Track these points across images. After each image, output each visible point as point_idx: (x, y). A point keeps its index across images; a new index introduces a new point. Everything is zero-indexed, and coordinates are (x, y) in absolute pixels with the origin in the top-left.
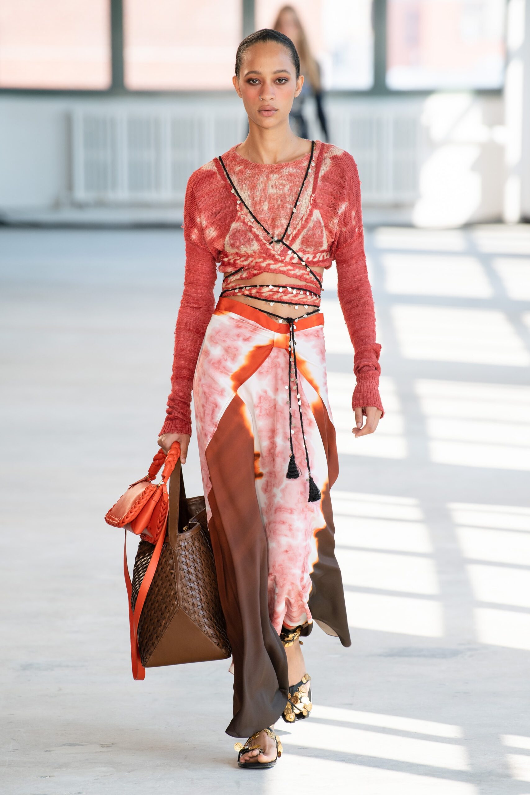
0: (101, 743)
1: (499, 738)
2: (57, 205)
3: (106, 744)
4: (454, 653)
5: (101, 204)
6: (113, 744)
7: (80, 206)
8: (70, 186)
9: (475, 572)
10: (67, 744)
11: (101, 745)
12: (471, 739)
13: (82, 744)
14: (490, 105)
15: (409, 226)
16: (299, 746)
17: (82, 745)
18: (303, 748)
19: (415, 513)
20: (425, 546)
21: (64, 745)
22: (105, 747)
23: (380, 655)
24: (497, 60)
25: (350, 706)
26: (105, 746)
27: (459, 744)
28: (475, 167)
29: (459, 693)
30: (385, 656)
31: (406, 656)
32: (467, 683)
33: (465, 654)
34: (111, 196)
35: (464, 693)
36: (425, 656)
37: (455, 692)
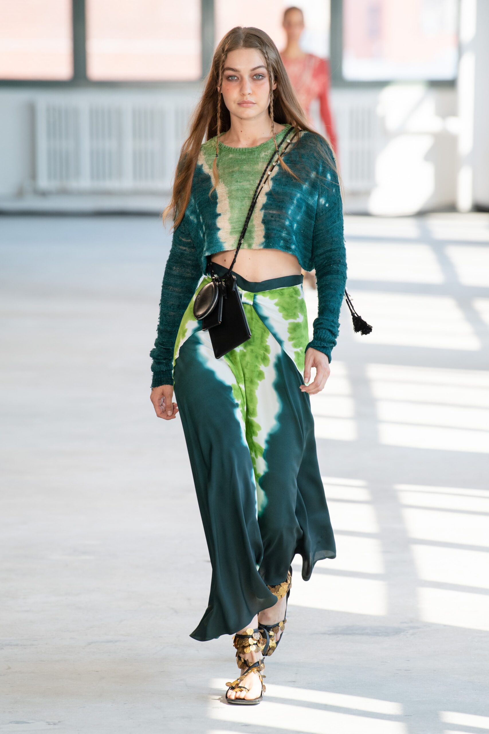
1: (438, 715)
2: (20, 194)
4: (398, 632)
5: (64, 192)
6: (59, 721)
7: (44, 194)
8: (33, 175)
9: (419, 551)
10: (14, 721)
11: (47, 722)
12: (411, 716)
13: (29, 721)
14: (444, 95)
15: (366, 214)
16: (241, 723)
17: (28, 723)
18: (246, 725)
19: (363, 495)
20: (371, 527)
21: (11, 722)
22: (51, 725)
23: (324, 634)
24: (451, 52)
25: (293, 683)
26: (51, 723)
27: (399, 721)
28: (428, 157)
29: (401, 670)
30: (329, 634)
31: (350, 634)
32: (408, 661)
33: (407, 632)
34: (73, 184)
35: (405, 670)
36: (368, 634)
37: (396, 670)
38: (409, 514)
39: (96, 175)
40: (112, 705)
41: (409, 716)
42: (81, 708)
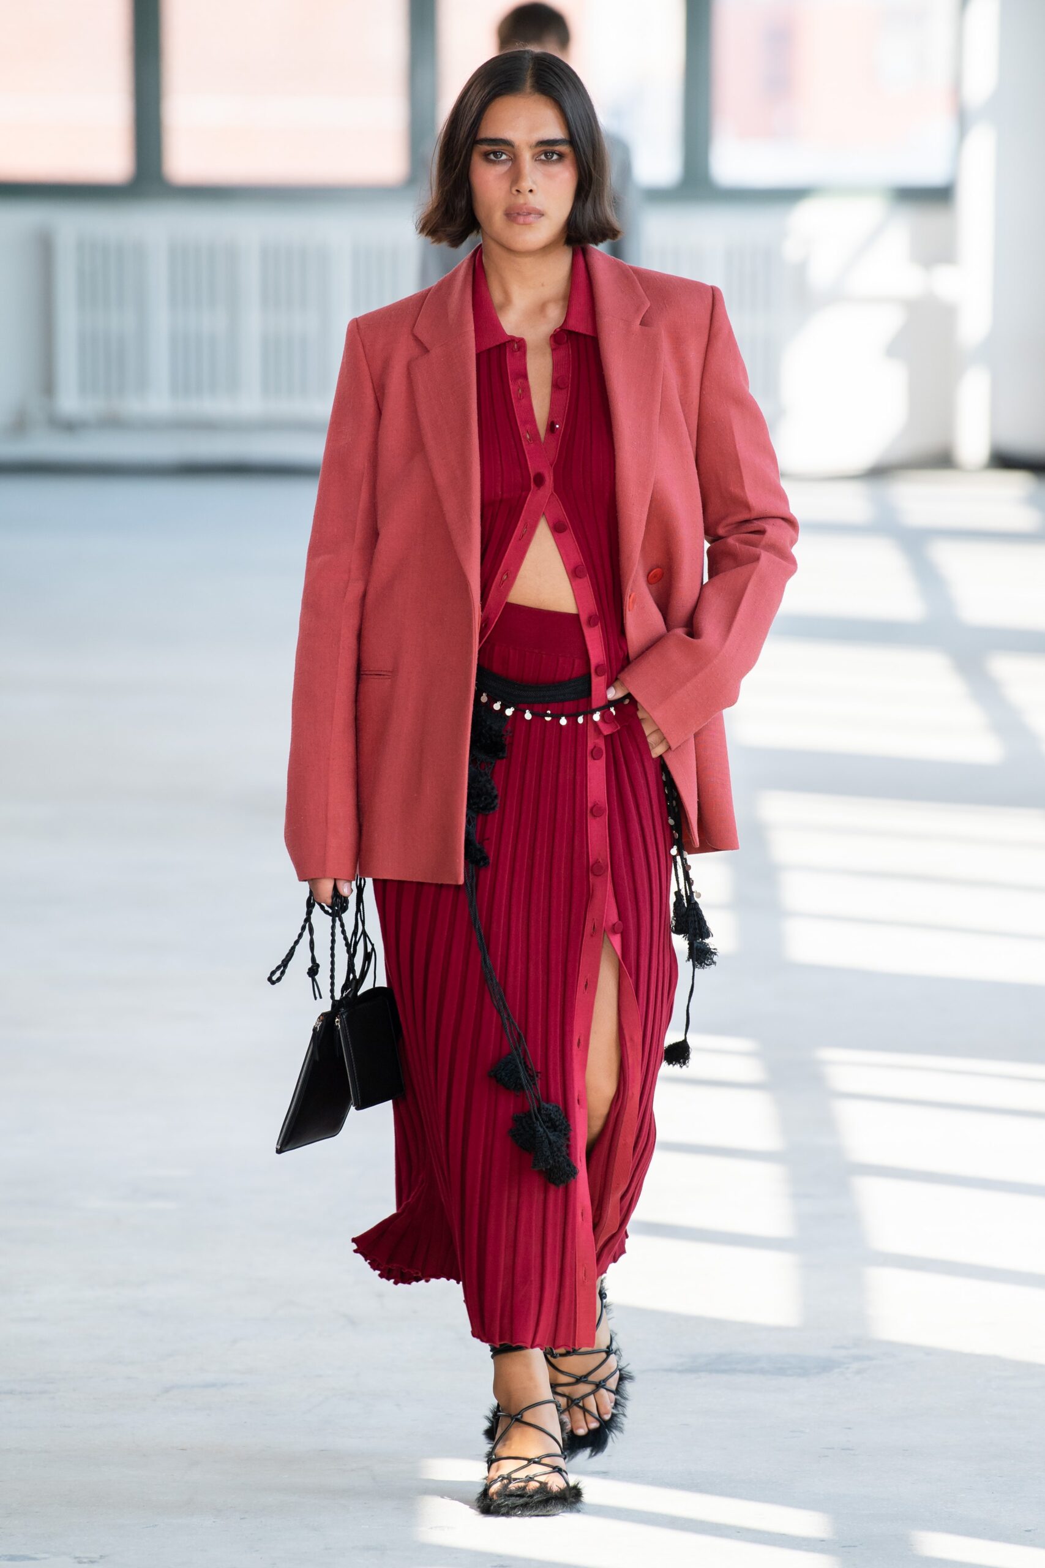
0: (77, 1555)
2: (20, 426)
3: (87, 1558)
4: (826, 1366)
5: (113, 423)
6: (101, 1556)
7: (70, 427)
8: (48, 385)
9: (870, 1192)
10: (6, 1556)
11: (76, 1558)
12: (854, 1546)
13: (37, 1556)
14: (930, 219)
17: (35, 1559)
19: (748, 1070)
20: (766, 1138)
22: (85, 1563)
23: (670, 1370)
24: (942, 126)
26: (85, 1560)
27: (822, 1551)
28: (893, 350)
29: (833, 1448)
30: (681, 1372)
31: (724, 1371)
32: (849, 1428)
33: (847, 1368)
34: (134, 406)
35: (843, 1449)
36: (762, 1372)
37: (823, 1448)
38: (849, 1113)
39: (182, 385)
40: (214, 1522)
41: (850, 1546)
42: (147, 1527)
